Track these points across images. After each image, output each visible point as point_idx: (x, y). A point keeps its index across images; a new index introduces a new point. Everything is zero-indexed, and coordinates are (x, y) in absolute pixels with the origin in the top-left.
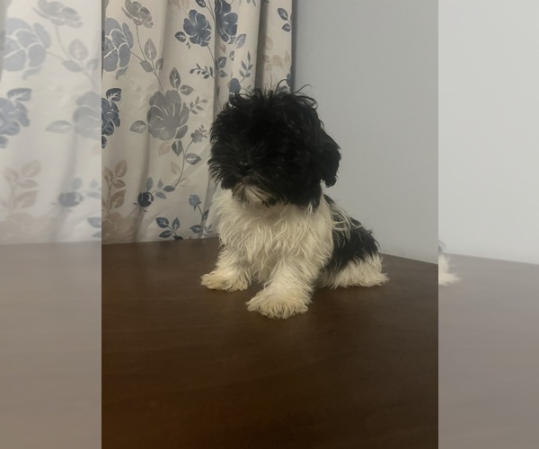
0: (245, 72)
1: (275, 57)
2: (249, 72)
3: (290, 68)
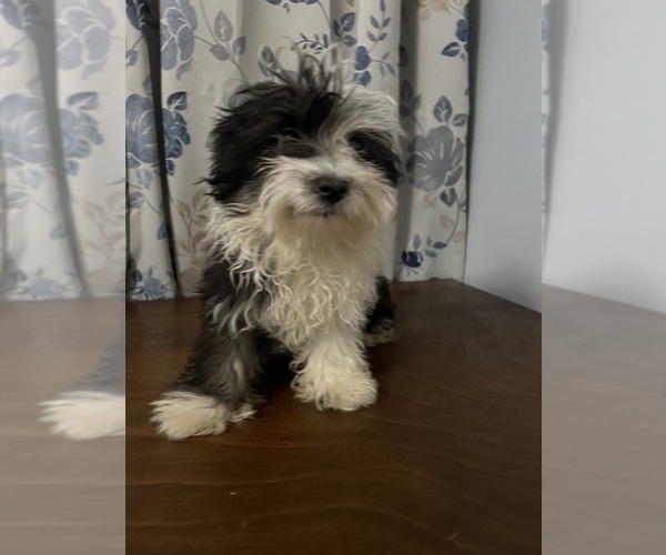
0: (376, 32)
3: (462, 9)
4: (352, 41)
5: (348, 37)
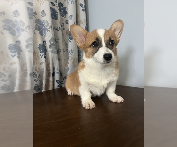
3: (86, 24)
4: (64, 29)
5: (63, 28)
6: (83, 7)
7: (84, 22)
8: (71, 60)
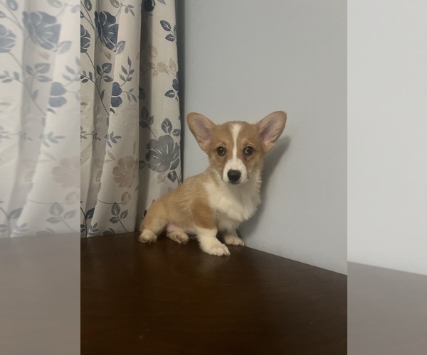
0: (125, 76)
1: (160, 64)
2: (130, 76)
3: (175, 73)
4: (109, 80)
5: (107, 77)
6: (169, 30)
7: (171, 67)
8: (108, 161)
